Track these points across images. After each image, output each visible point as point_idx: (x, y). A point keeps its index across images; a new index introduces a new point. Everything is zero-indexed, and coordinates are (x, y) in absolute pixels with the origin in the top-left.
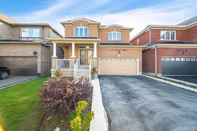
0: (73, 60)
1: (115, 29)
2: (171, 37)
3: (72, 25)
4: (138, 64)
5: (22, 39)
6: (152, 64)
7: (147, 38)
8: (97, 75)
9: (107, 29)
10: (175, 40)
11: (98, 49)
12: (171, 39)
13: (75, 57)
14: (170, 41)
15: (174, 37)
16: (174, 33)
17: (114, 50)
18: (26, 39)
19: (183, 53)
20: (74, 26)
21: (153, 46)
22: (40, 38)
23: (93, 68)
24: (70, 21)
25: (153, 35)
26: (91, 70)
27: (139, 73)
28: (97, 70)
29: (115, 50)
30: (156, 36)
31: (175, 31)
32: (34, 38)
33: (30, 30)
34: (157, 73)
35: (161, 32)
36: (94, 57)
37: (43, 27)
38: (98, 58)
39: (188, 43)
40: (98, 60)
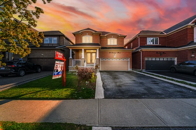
0: (83, 60)
1: (112, 36)
2: (155, 42)
3: (81, 35)
4: (129, 62)
5: (45, 45)
8: (99, 70)
9: (106, 37)
10: (158, 44)
11: (99, 52)
12: (156, 44)
13: (84, 58)
14: (154, 45)
15: (157, 42)
16: (157, 39)
17: (111, 53)
18: (47, 45)
19: (161, 54)
21: (139, 50)
22: (57, 44)
23: (96, 65)
24: (79, 32)
25: (141, 41)
26: (95, 66)
27: (130, 69)
28: (99, 67)
30: (143, 42)
31: (158, 38)
32: (53, 44)
33: (50, 38)
34: (142, 69)
35: (147, 39)
36: (97, 58)
37: (59, 36)
38: (99, 59)
40: (99, 60)
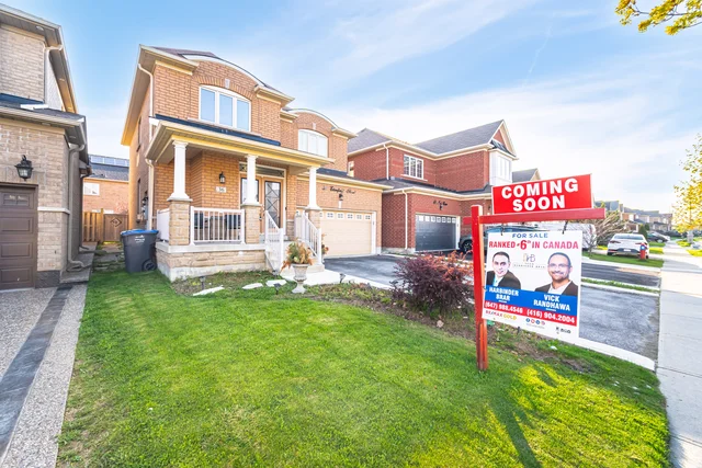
1: (314, 125)
2: (418, 170)
3: (191, 74)
4: (374, 227)
6: (396, 228)
7: (379, 164)
9: (295, 119)
10: (423, 178)
12: (418, 175)
14: (416, 179)
15: (421, 172)
17: (329, 188)
19: (440, 207)
20: (198, 79)
21: (403, 189)
24: (180, 55)
25: (393, 162)
27: (376, 250)
29: (332, 189)
30: (397, 166)
31: (423, 162)
34: (409, 247)
35: (404, 159)
39: (438, 188)
